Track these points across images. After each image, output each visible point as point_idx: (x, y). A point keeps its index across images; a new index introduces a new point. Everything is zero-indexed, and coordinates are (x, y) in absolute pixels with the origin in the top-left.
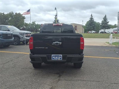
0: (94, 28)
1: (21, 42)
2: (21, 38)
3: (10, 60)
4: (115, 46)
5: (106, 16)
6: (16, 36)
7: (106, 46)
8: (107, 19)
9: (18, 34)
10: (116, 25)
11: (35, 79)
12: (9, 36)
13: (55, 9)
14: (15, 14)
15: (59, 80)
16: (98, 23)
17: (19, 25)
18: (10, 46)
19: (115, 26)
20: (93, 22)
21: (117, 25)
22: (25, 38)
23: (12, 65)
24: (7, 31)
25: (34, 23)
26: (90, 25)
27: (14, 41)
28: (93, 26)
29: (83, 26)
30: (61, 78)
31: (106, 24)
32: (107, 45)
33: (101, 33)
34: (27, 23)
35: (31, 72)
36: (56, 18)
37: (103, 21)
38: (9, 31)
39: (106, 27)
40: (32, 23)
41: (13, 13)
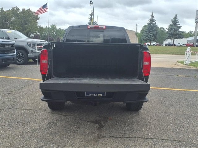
0: (155, 37)
1: (31, 58)
2: (30, 52)
3: (6, 93)
4: (194, 68)
5: (176, 16)
6: (20, 48)
7: (180, 69)
8: (178, 22)
9: (24, 44)
10: (191, 32)
11: (51, 134)
12: (9, 48)
13: (91, 3)
14: (21, 11)
15: (99, 137)
16: (162, 28)
17: (28, 30)
18: (11, 66)
19: (190, 35)
20: (155, 26)
21: (193, 32)
22: (37, 51)
23: (9, 103)
24: (6, 39)
25: (53, 27)
26: (150, 32)
27: (18, 57)
28: (155, 33)
29: (136, 34)
30: (104, 133)
31: (177, 30)
32: (181, 66)
33: (166, 45)
34: (42, 27)
35: (45, 118)
36: (91, 19)
37: (171, 25)
38: (8, 38)
39: (176, 35)
40: (51, 28)
41: (18, 9)
